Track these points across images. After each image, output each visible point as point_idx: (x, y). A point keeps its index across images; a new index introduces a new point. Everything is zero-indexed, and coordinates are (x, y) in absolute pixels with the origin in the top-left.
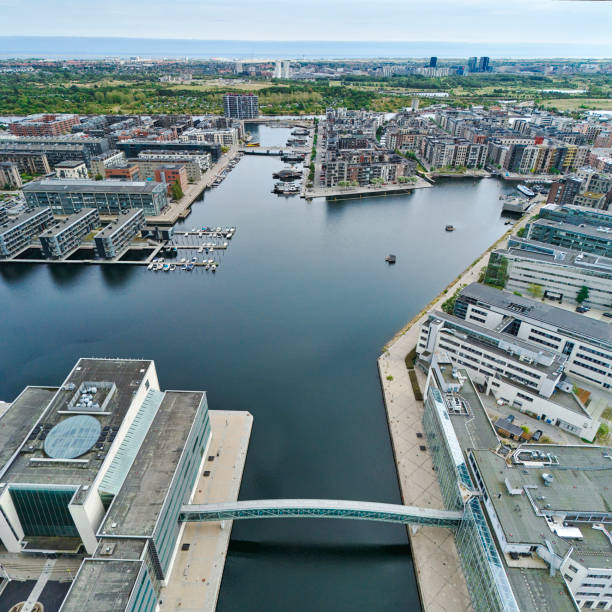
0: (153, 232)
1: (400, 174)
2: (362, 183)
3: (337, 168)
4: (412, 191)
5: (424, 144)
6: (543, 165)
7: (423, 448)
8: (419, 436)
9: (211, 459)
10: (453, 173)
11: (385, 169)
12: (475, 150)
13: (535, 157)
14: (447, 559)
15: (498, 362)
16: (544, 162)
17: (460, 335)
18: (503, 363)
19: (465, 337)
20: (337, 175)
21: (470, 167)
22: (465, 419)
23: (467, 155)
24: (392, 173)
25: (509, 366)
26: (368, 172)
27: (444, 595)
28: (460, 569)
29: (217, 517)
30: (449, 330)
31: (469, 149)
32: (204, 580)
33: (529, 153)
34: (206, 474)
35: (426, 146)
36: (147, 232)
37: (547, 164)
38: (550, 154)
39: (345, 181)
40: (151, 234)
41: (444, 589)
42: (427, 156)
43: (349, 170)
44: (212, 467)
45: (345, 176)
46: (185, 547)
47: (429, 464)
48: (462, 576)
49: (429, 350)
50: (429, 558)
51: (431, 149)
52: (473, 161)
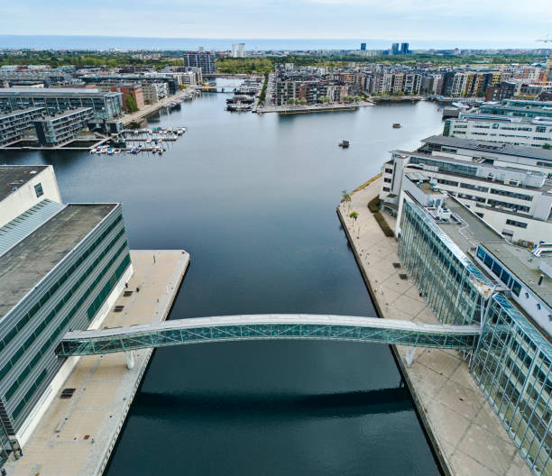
0: (101, 125)
1: (344, 94)
2: (310, 102)
3: (286, 88)
4: (357, 109)
5: (363, 79)
6: (473, 89)
7: (403, 277)
8: (397, 266)
9: (127, 294)
10: (392, 98)
11: (331, 90)
12: (410, 78)
13: (465, 82)
14: (465, 394)
15: (479, 189)
16: (473, 86)
17: (429, 168)
18: (485, 190)
19: (436, 169)
20: (286, 94)
21: (407, 94)
22: (457, 227)
23: (404, 83)
24: (337, 94)
25: (493, 191)
26: (314, 92)
27: (471, 440)
28: (486, 406)
29: (120, 346)
30: (417, 165)
31: (404, 78)
32: (87, 437)
33: (459, 79)
34: (118, 309)
35: (366, 80)
36: (94, 125)
37: (476, 88)
38: (477, 79)
39: (294, 98)
40: (98, 126)
41: (470, 432)
42: (367, 88)
43: (297, 90)
44: (127, 302)
45: (294, 94)
46: (67, 393)
47: (415, 291)
48: (492, 414)
49: (395, 192)
50: (437, 392)
51: (371, 80)
52: (409, 88)
